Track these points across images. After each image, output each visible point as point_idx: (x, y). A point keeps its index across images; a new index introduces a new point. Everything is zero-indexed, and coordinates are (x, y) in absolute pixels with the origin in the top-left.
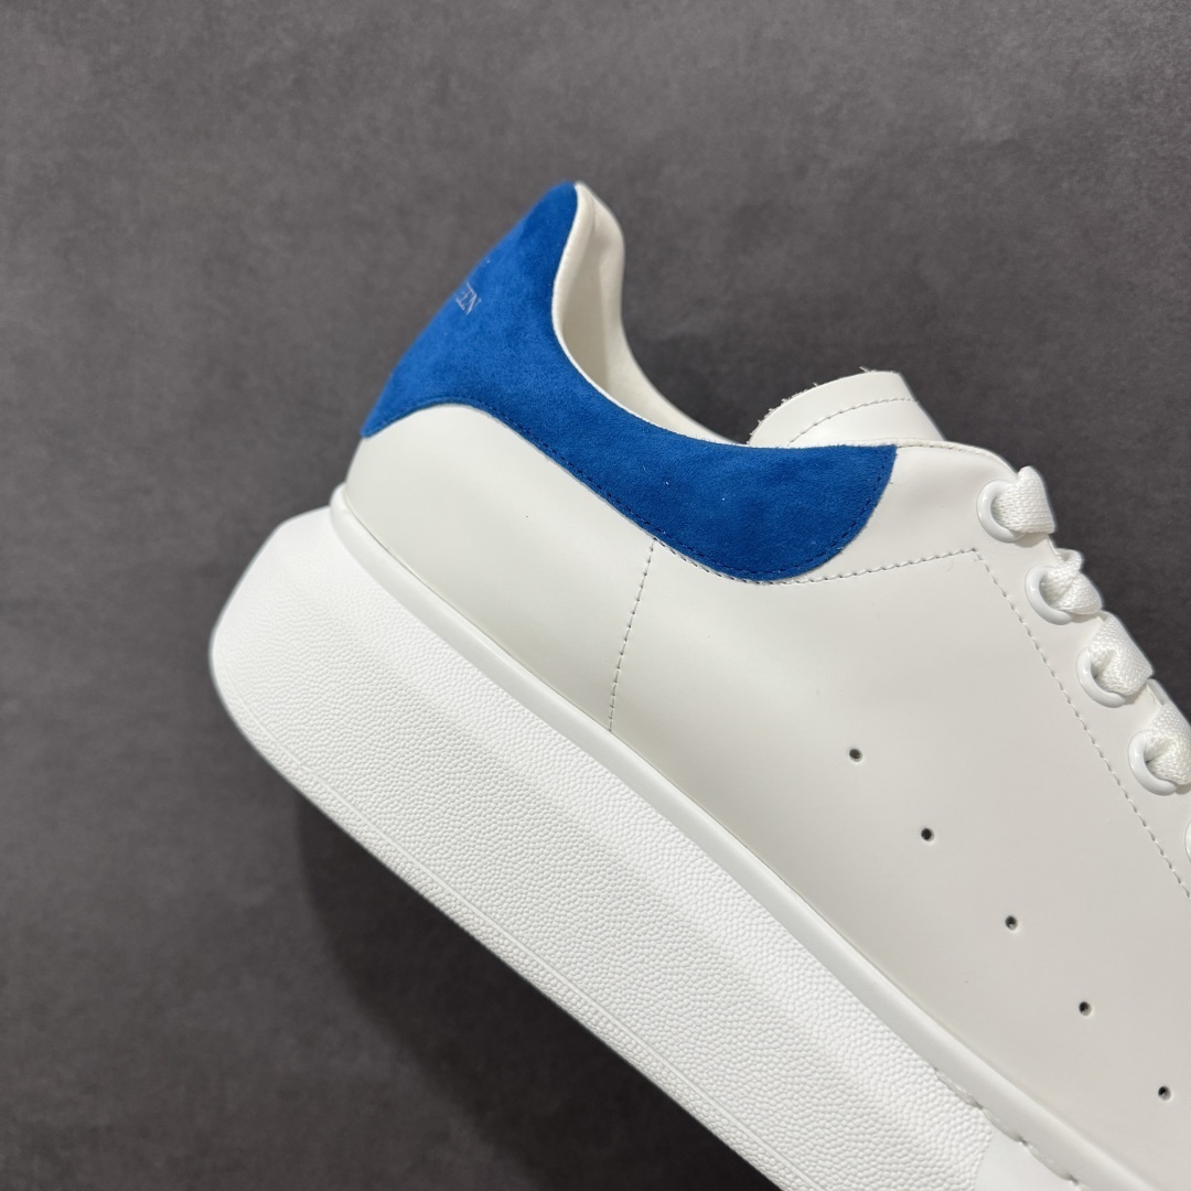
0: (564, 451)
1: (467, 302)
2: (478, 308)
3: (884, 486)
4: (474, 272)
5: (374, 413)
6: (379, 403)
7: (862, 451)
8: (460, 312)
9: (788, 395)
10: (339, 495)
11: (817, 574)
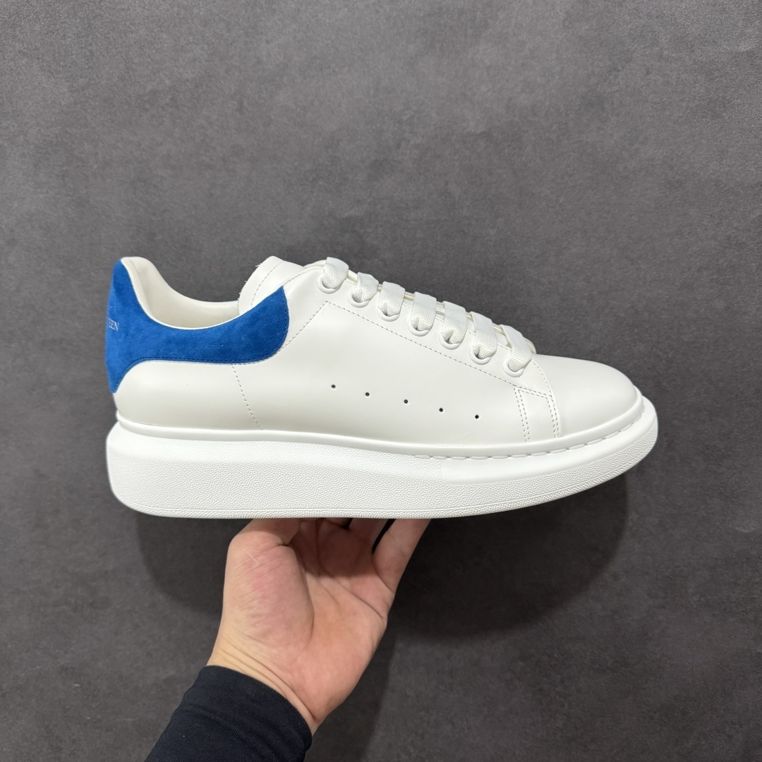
0: (183, 356)
1: (113, 326)
2: (120, 327)
3: (286, 303)
4: (108, 313)
5: (110, 383)
6: (109, 379)
7: (272, 296)
8: (114, 331)
9: (240, 291)
10: (118, 416)
11: (286, 342)
